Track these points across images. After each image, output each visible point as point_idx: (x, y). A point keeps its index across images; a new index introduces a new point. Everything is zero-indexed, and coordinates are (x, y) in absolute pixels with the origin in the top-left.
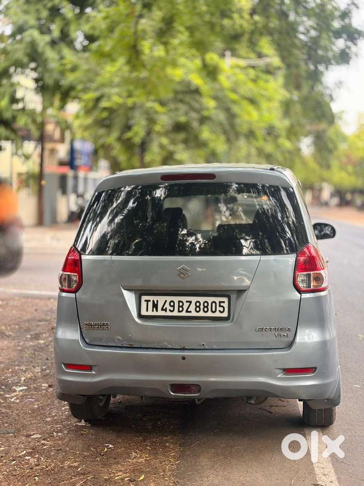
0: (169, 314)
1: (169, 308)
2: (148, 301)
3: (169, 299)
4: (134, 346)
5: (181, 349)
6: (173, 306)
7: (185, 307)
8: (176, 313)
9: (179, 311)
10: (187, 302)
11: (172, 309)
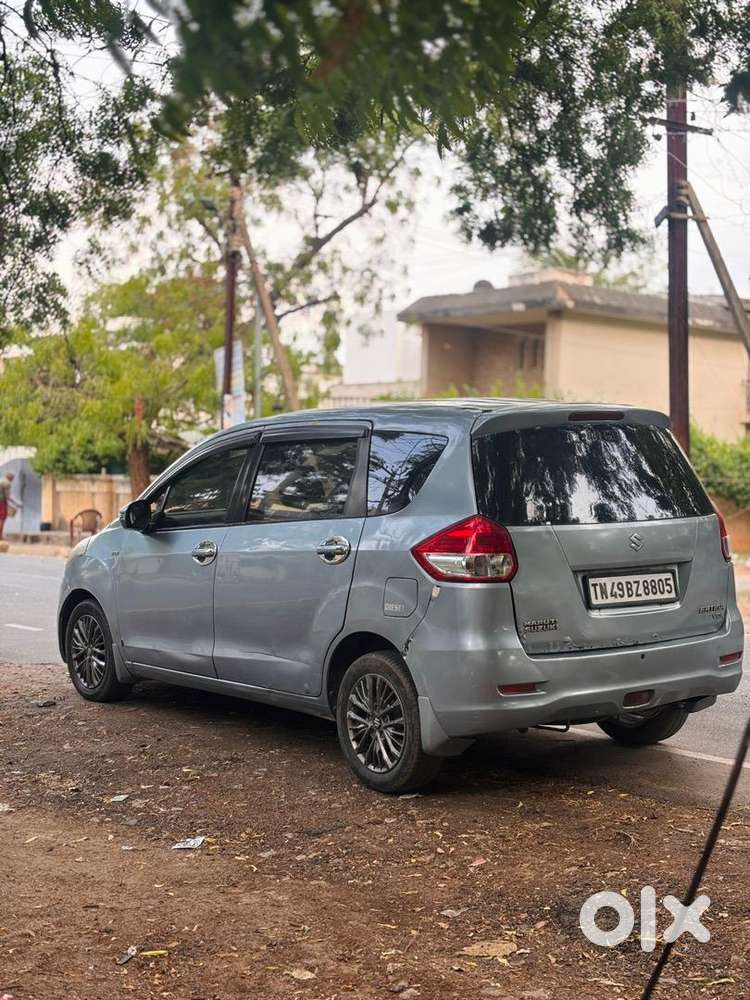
0: (619, 600)
1: (619, 592)
2: (595, 585)
3: (616, 580)
4: (586, 648)
5: (634, 645)
6: (622, 590)
7: (634, 589)
8: (626, 599)
9: (630, 596)
10: (635, 582)
11: (621, 593)
